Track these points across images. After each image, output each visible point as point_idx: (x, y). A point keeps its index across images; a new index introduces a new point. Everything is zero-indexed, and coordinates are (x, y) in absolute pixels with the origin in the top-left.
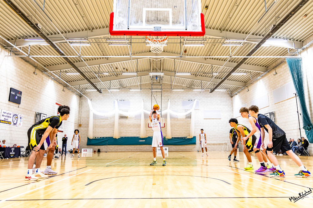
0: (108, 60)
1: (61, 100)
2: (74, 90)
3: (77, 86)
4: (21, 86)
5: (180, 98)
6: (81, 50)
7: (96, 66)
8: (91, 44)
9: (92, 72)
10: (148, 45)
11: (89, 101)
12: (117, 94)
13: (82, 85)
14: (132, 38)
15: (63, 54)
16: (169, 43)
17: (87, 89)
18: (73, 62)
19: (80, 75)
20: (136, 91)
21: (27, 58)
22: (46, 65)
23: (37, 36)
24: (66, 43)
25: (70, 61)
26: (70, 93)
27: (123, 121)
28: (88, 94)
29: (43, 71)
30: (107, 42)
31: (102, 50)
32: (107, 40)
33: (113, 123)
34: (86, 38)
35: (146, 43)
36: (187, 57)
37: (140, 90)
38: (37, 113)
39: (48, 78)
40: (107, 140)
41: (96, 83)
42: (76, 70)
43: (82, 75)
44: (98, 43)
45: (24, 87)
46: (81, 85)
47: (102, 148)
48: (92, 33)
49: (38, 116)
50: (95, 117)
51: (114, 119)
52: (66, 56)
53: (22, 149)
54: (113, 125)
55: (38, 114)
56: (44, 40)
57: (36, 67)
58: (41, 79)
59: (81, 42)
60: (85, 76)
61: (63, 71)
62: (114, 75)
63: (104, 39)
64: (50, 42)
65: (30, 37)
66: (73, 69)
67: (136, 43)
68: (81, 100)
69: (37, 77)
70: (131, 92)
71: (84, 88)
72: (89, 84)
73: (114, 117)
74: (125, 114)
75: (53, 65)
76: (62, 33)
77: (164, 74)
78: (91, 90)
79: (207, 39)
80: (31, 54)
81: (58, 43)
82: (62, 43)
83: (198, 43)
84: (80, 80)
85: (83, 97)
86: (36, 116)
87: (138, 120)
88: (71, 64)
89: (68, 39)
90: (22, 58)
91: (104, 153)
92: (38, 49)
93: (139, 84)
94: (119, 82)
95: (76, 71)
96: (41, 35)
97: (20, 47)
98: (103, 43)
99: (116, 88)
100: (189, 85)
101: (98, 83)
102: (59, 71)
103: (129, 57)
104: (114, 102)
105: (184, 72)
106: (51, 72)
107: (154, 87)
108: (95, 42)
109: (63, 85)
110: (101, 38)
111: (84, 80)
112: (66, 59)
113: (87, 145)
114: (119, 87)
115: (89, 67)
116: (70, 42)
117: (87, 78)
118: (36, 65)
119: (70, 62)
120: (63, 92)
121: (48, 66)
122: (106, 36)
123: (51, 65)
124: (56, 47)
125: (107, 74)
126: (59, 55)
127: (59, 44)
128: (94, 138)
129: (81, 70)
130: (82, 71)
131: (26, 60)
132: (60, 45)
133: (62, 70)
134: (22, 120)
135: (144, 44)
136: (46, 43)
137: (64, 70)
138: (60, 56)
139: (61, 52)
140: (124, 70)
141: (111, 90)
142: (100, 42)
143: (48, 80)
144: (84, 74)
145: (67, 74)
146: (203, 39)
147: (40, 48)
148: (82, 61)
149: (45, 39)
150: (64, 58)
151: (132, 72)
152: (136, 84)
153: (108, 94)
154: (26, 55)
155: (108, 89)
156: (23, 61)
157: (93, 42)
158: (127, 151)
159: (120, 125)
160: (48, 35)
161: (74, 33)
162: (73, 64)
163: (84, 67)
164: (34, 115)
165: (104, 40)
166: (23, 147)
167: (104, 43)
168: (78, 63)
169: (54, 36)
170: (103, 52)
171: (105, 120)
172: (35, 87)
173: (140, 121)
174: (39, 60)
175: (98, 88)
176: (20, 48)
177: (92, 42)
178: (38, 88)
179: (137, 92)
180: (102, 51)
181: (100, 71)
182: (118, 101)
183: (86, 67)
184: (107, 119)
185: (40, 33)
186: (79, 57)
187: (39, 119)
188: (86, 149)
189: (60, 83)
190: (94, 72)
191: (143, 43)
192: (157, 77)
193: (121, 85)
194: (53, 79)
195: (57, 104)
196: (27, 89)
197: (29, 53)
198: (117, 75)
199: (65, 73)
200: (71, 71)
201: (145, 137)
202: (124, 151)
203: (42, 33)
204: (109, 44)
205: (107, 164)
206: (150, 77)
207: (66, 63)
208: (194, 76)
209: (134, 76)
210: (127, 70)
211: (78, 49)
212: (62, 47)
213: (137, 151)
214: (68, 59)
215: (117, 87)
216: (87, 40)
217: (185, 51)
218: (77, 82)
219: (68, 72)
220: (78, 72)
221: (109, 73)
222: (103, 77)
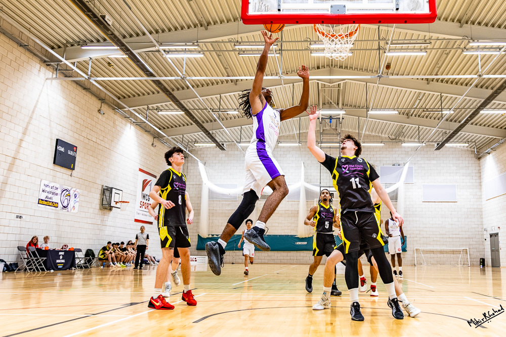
0: (236, 84)
1: (148, 162)
3: (177, 136)
4: (76, 136)
5: (377, 161)
6: (185, 66)
7: (214, 97)
8: (204, 54)
9: (206, 109)
10: (314, 55)
11: (201, 165)
13: (188, 135)
14: (284, 42)
15: (151, 75)
16: (355, 49)
17: (196, 142)
18: (171, 91)
19: (185, 115)
20: (290, 147)
21: (86, 83)
22: (120, 96)
23: (105, 40)
24: (157, 53)
25: (165, 87)
28: (199, 153)
29: (116, 107)
30: (234, 50)
31: (225, 66)
32: (235, 45)
34: (195, 42)
35: (311, 51)
36: (391, 77)
37: (297, 145)
38: (105, 188)
39: (124, 122)
40: (234, 241)
41: (214, 131)
42: (176, 104)
44: (218, 53)
45: (82, 138)
46: (185, 135)
48: (206, 33)
49: (107, 193)
50: (212, 195)
52: (158, 78)
53: (77, 254)
55: (107, 190)
56: (116, 48)
57: (102, 100)
58: (111, 124)
59: (185, 51)
60: (194, 117)
61: (151, 108)
63: (229, 44)
64: (129, 50)
65: (92, 41)
66: (171, 103)
67: (291, 50)
68: (186, 165)
69: (104, 119)
70: (281, 147)
71: (191, 141)
72: (201, 134)
75: (134, 96)
76: (151, 33)
77: (344, 112)
78: (205, 145)
79: (433, 42)
80: (92, 75)
81: (143, 54)
82: (150, 53)
83: (414, 49)
84: (184, 125)
85: (190, 159)
86: (104, 192)
87: (293, 203)
88: (166, 94)
89: (161, 44)
90: (77, 83)
91: (228, 265)
92: (107, 65)
93: (296, 132)
95: (176, 107)
96: (110, 38)
97: (73, 61)
98: (227, 51)
100: (395, 135)
101: (218, 131)
102: (146, 107)
103: (277, 77)
105: (385, 109)
106: (131, 109)
107: (326, 138)
108: (212, 49)
109: (152, 134)
110: (223, 42)
111: (191, 124)
112: (158, 83)
113: (197, 249)
115: (201, 98)
116: (165, 51)
117: (196, 120)
118: (102, 96)
119: (165, 90)
120: (152, 148)
121: (124, 97)
122: (233, 37)
123: (129, 97)
124: (138, 61)
126: (144, 76)
127: (145, 55)
128: (210, 236)
129: (185, 106)
130: (188, 108)
131: (85, 87)
132: (147, 58)
133: (150, 106)
134: (77, 200)
135: (307, 52)
136: (121, 52)
137: (154, 105)
138: (146, 78)
139: (148, 71)
141: (242, 144)
142: (221, 51)
143: (126, 125)
144: (192, 112)
145: (160, 113)
146: (425, 41)
147: (109, 64)
148: (188, 88)
149: (118, 46)
150: (153, 81)
152: (291, 133)
153: (236, 152)
154: (83, 77)
155: (237, 142)
156: (80, 88)
157: (208, 51)
158: (272, 261)
160: (124, 37)
161: (173, 32)
162: (171, 94)
163: (191, 100)
164: (99, 191)
165: (229, 46)
166: (79, 250)
167: (230, 52)
168: (181, 91)
169: (135, 38)
170: (229, 70)
171: (231, 202)
172: (101, 138)
173: (298, 204)
174: (108, 87)
175: (218, 141)
176: (73, 64)
177: (206, 49)
178: (106, 139)
179: (293, 148)
180: (225, 69)
181: (221, 108)
183: (195, 99)
185: (110, 33)
186: (183, 79)
187: (108, 198)
188: (195, 257)
189: (147, 130)
190: (211, 109)
191: (306, 50)
192: (331, 119)
194: (134, 122)
195: (141, 170)
196: (87, 141)
197: (89, 73)
199: (155, 111)
200: (167, 108)
201: (307, 236)
202: (266, 261)
203: (113, 34)
204: (239, 54)
205: (234, 285)
206: (319, 118)
207: (158, 92)
208: (405, 116)
211: (179, 62)
212: (150, 61)
213: (292, 262)
214: (162, 85)
216: (198, 45)
217: (388, 67)
218: (179, 128)
219: (161, 111)
220: (180, 110)
221: (238, 111)
222: (227, 119)
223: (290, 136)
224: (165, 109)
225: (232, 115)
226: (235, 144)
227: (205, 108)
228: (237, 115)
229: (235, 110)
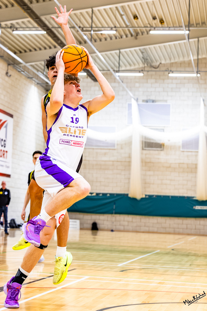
2: (32, 73)
3: (38, 63)
7: (84, 11)
12: (137, 85)
19: (47, 36)
20: (185, 78)
26: (24, 81)
27: (153, 153)
33: (128, 160)
37: (195, 75)
40: (114, 202)
42: (36, 22)
43: (49, 35)
47: (103, 220)
51: (130, 149)
54: (127, 164)
62: (129, 35)
66: (30, 19)
70: (173, 78)
73: (129, 143)
74: (156, 136)
84: (45, 48)
87: (190, 154)
88: (23, 8)
93: (193, 57)
94: (142, 53)
95: (36, 25)
99: (132, 68)
104: (130, 106)
109: (6, 60)
114: (141, 65)
117: (62, 43)
125: (113, 32)
129: (47, 23)
130: (50, 26)
137: (8, 23)
140: (154, 23)
141: (120, 74)
144: (55, 32)
145: (16, 33)
151: (175, 27)
152: (186, 59)
155: (114, 71)
158: (162, 230)
159: (146, 164)
168: (42, 3)
171: (108, 151)
173: (196, 156)
179: (189, 79)
181: (94, 26)
182: (140, 102)
184: (110, 147)
190: (80, 27)
193: (145, 60)
198: (137, 34)
200: (24, 26)
205: (120, 265)
207: (13, 6)
209: (181, 38)
210: (162, 21)
215: (137, 67)
218: (39, 52)
219: (17, 29)
220: (40, 29)
221: (116, 30)
222: (101, 40)
223: (184, 62)
224: (21, 28)
225: (109, 35)
226: (111, 74)
227: (72, 25)
228: (114, 35)
229: (112, 29)
